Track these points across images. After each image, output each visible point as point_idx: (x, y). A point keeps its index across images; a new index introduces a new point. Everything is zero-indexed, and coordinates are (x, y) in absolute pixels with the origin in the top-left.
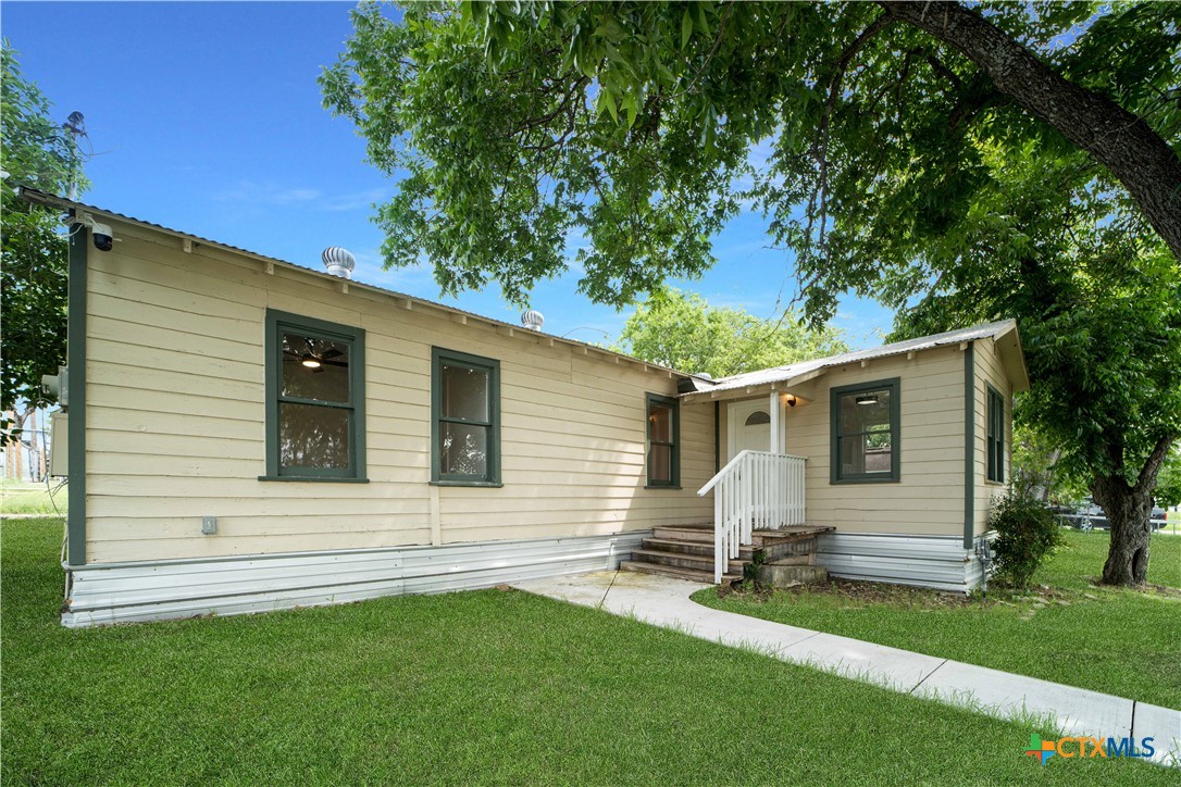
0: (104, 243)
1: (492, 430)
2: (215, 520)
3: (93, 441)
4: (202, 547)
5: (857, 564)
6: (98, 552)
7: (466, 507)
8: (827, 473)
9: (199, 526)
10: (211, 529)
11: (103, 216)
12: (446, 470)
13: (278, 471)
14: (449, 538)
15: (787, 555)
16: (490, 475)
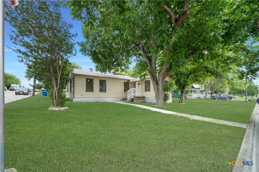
0: (76, 76)
1: (105, 87)
2: (82, 95)
3: (75, 89)
4: (81, 97)
5: (147, 101)
6: (75, 97)
7: (103, 94)
8: (144, 90)
9: (81, 95)
11: (76, 74)
12: (101, 90)
13: (87, 91)
14: (101, 97)
15: (138, 99)
16: (105, 91)
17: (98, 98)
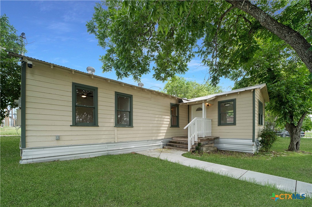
0: (30, 66)
1: (131, 113)
2: (59, 136)
3: (28, 116)
5: (225, 146)
6: (29, 145)
7: (124, 133)
8: (217, 123)
9: (55, 138)
10: (58, 139)
11: (30, 59)
12: (119, 123)
13: (75, 124)
14: (120, 140)
15: (207, 144)
16: (130, 124)
17: (110, 143)
